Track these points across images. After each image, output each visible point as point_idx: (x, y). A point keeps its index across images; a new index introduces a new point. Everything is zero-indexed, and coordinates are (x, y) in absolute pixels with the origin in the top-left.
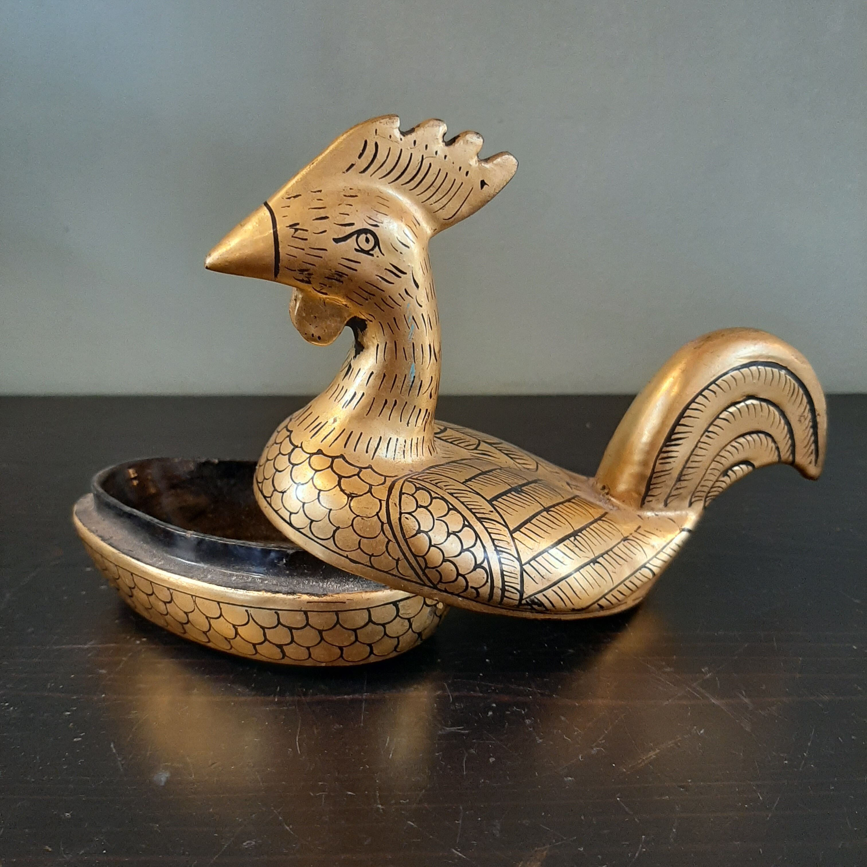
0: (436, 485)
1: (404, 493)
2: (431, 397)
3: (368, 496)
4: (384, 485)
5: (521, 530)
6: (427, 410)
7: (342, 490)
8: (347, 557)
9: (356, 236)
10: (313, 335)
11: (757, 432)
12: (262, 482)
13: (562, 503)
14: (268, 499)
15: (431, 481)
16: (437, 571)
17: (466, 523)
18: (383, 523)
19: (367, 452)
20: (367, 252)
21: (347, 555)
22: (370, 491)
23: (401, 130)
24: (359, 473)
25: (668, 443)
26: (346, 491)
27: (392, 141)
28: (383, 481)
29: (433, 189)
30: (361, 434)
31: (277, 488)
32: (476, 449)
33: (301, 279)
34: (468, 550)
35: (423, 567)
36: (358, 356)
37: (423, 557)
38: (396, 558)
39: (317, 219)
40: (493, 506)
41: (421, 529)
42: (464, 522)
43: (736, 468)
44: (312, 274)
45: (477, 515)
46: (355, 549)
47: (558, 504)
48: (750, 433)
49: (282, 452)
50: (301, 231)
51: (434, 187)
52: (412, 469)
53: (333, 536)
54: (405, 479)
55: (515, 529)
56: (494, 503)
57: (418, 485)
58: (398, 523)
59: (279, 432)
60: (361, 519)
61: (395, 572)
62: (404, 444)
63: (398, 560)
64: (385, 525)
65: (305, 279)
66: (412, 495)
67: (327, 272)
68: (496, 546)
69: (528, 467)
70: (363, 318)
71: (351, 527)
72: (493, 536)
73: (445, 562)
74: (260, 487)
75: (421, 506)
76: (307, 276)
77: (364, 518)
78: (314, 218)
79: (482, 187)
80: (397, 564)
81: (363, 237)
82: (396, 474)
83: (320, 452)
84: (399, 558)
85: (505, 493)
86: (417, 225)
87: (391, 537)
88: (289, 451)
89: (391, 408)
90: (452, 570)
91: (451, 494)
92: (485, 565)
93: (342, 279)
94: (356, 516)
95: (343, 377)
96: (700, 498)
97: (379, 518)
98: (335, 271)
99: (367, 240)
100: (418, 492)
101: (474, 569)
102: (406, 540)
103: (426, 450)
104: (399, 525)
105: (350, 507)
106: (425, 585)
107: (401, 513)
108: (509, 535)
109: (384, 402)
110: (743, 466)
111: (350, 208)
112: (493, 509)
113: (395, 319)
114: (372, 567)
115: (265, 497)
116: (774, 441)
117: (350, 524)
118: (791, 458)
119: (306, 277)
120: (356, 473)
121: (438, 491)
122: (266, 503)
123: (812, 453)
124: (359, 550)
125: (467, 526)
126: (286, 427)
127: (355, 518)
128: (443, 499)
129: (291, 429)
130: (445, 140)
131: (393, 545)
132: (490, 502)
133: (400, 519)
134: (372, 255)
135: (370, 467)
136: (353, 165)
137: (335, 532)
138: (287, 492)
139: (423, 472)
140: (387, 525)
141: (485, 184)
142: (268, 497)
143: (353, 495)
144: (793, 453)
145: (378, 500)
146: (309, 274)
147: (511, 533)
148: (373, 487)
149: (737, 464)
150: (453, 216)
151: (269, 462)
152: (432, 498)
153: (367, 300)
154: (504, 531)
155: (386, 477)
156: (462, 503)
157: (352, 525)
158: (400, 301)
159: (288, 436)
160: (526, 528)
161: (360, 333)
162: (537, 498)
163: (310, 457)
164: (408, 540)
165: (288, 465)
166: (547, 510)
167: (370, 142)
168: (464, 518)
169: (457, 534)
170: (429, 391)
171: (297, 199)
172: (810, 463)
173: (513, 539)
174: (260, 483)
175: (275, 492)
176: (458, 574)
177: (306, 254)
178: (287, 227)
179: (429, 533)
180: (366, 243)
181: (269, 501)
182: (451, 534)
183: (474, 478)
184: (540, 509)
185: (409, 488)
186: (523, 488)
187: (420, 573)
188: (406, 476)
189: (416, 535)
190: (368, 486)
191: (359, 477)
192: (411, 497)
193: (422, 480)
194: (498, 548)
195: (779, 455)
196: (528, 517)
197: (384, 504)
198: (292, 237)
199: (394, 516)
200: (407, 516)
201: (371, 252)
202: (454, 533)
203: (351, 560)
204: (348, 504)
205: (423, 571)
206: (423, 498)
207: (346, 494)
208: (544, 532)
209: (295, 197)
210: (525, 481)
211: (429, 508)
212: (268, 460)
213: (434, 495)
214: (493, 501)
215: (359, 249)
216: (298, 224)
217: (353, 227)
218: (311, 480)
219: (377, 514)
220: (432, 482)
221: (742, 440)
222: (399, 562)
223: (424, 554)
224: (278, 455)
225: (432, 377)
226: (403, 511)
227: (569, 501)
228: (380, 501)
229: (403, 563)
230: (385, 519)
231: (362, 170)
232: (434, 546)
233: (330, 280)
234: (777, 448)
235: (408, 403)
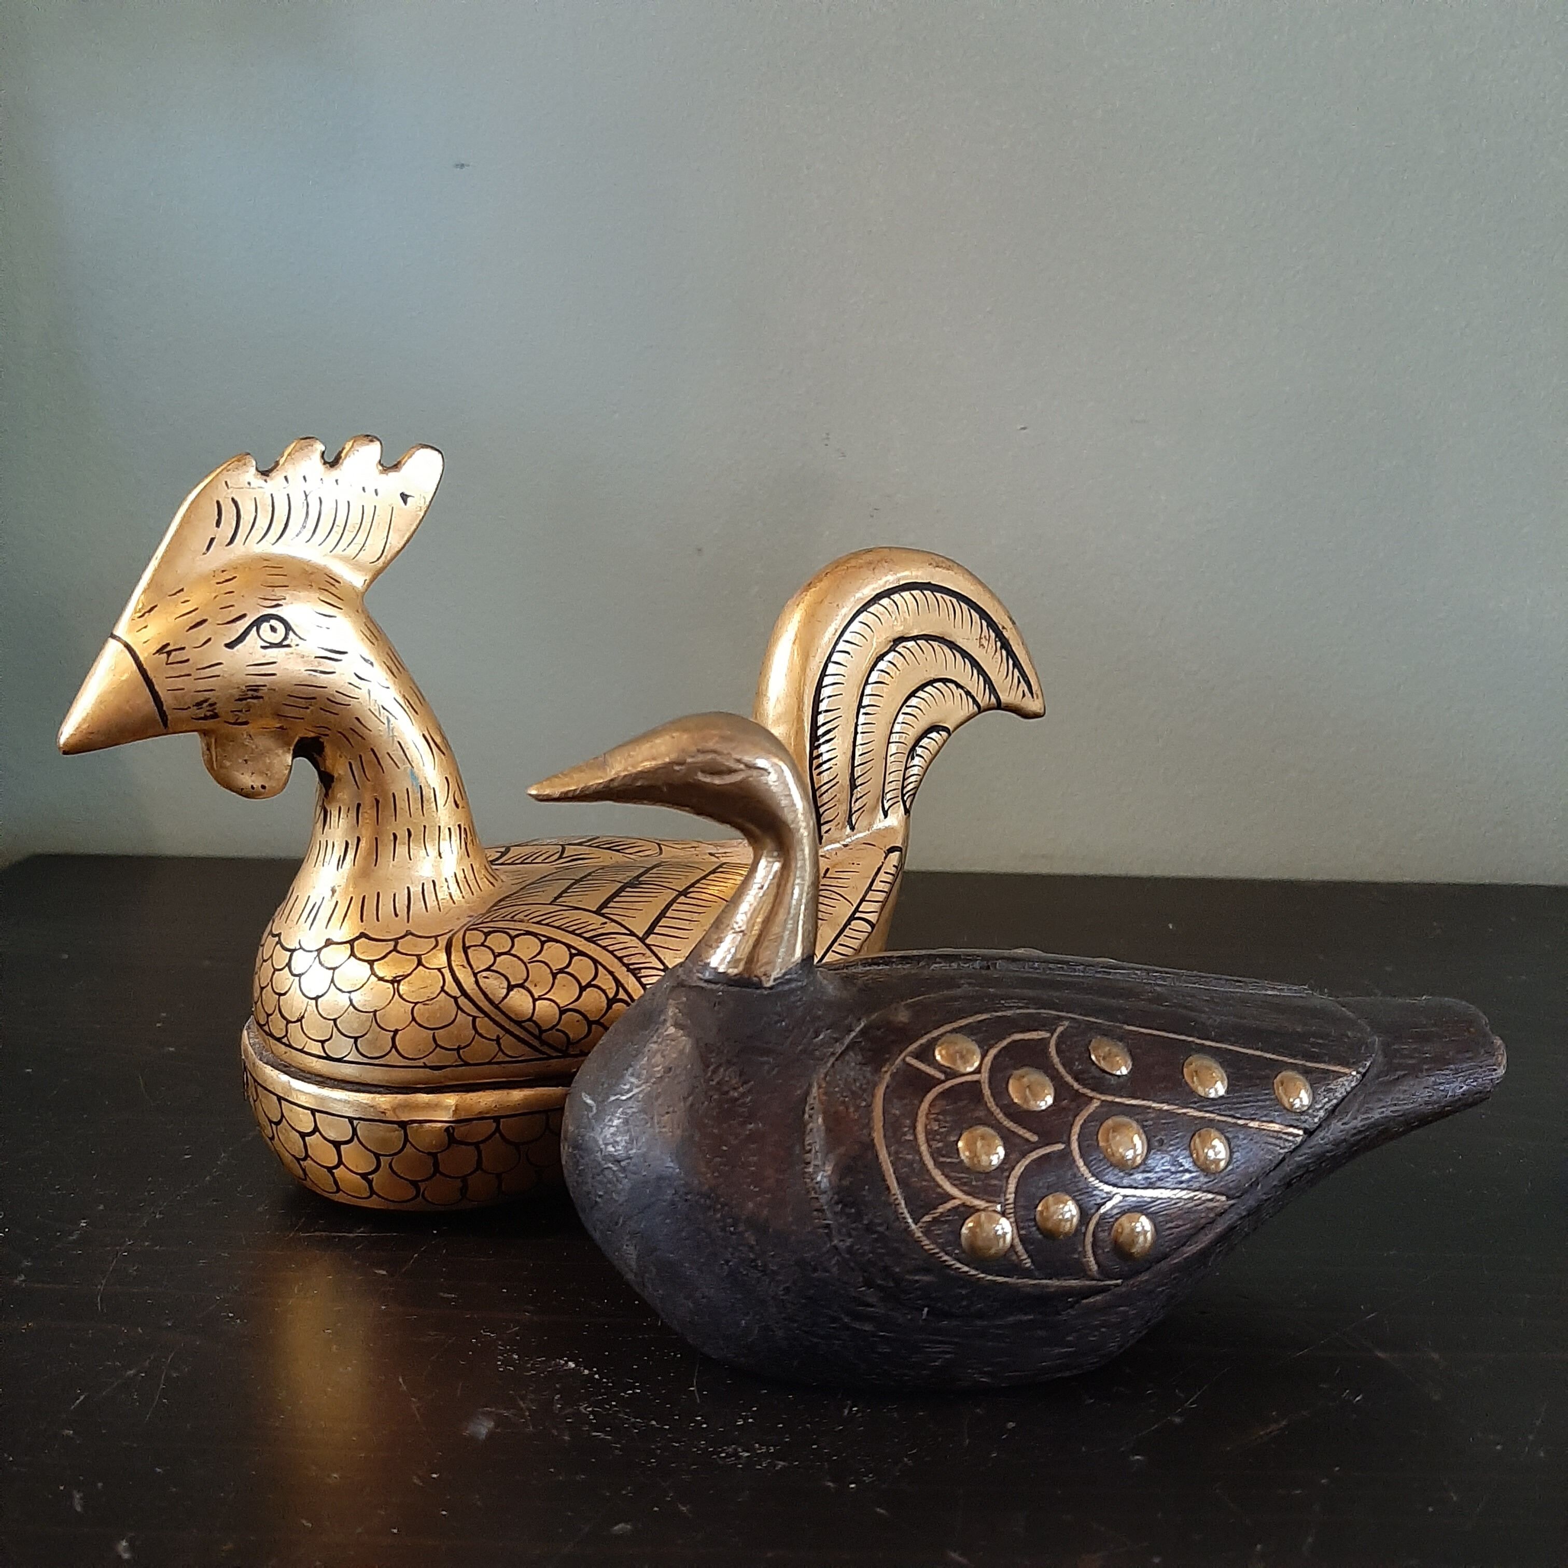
0: (512, 920)
1: (469, 947)
2: (457, 806)
3: (420, 971)
4: (438, 948)
5: (655, 931)
6: (459, 826)
7: (381, 979)
8: (425, 1066)
9: (255, 628)
10: (252, 787)
11: (931, 683)
12: (267, 1022)
13: (704, 878)
14: (285, 1040)
15: (504, 917)
16: (558, 1030)
17: (573, 951)
18: (455, 999)
19: (396, 915)
20: (279, 645)
21: (424, 1063)
22: (420, 963)
23: (260, 470)
24: (395, 946)
25: (816, 744)
26: (386, 978)
27: (253, 488)
28: (434, 944)
29: (338, 530)
30: (378, 894)
31: (289, 1018)
32: (560, 857)
33: (203, 715)
34: (589, 985)
35: (537, 1032)
36: (330, 792)
37: (530, 1019)
38: (495, 1038)
39: (191, 628)
40: (603, 915)
41: (513, 983)
42: (569, 950)
43: (925, 742)
44: (215, 703)
45: (585, 935)
46: (431, 1050)
47: (698, 881)
48: (921, 688)
49: (277, 967)
50: (177, 652)
51: (338, 526)
52: (472, 914)
53: (394, 1045)
54: (465, 928)
55: (646, 932)
56: (603, 911)
57: (486, 930)
58: (477, 988)
59: (263, 946)
60: (423, 1006)
61: (501, 1057)
62: (446, 884)
63: (498, 1040)
64: (459, 1000)
65: (208, 714)
66: (482, 945)
67: (236, 693)
68: (627, 966)
69: (647, 853)
70: (312, 735)
71: (413, 1023)
72: (618, 954)
73: (564, 1013)
74: (268, 1030)
75: (500, 954)
76: (208, 708)
77: (427, 1002)
78: (188, 628)
79: (405, 502)
80: (499, 1044)
81: (265, 627)
82: (450, 929)
83: (329, 943)
84: (498, 1036)
85: (616, 894)
86: (337, 584)
87: (475, 1012)
88: (287, 961)
89: (407, 842)
90: (578, 1021)
91: (538, 923)
92: (622, 995)
93: (259, 694)
94: (413, 1005)
95: (321, 830)
96: (895, 800)
97: (447, 993)
98: (246, 686)
99: (273, 629)
100: (489, 937)
101: (609, 1007)
102: (497, 1007)
103: (484, 882)
104: (479, 991)
105: (400, 996)
106: (550, 1057)
107: (475, 975)
108: (641, 944)
109: (392, 838)
110: (934, 735)
111: (234, 596)
112: (606, 920)
113: (358, 719)
114: (466, 1064)
115: (279, 1040)
116: (958, 686)
117: (411, 1019)
118: (993, 700)
119: (208, 711)
120: (391, 948)
121: (519, 926)
122: (283, 1046)
123: (1019, 682)
124: (438, 1049)
125: (576, 955)
126: (271, 933)
127: (413, 1008)
128: (528, 933)
129: (277, 933)
130: (327, 460)
131: (482, 1022)
132: (598, 912)
133: (477, 982)
134: (288, 646)
135: (409, 933)
136: (212, 540)
137: (393, 1039)
138: (306, 1015)
139: (489, 911)
140: (462, 997)
141: (408, 496)
142: (283, 1037)
143: (398, 979)
144: (993, 690)
145: (436, 971)
146: (211, 705)
147: (642, 940)
148: (423, 956)
149: (925, 734)
150: (382, 554)
151: (265, 990)
152: (512, 938)
153: (307, 708)
154: (631, 940)
155: (436, 937)
156: (558, 928)
157: (414, 1019)
158: (355, 693)
159: (277, 943)
160: (660, 926)
161: (319, 759)
162: (665, 884)
163: (318, 955)
164: (500, 1005)
165: (291, 981)
166: (684, 893)
167: (224, 500)
168: (569, 947)
169: (566, 970)
170: (451, 799)
171: (152, 613)
172: (1024, 695)
173: (648, 946)
174: (265, 1025)
175: (290, 1025)
176: (590, 1023)
177: (195, 679)
178: (154, 654)
179: (526, 984)
180: (273, 633)
181: (287, 1043)
182: (557, 973)
183: (565, 891)
184: (674, 895)
185: (475, 938)
186: (641, 879)
187: (536, 1043)
188: (465, 925)
189: (507, 994)
190: (415, 958)
191: (399, 952)
192: (482, 948)
193: (491, 921)
194: (631, 967)
195: (975, 701)
196: (659, 911)
197: (446, 972)
198: (167, 664)
199: (468, 982)
200: (485, 974)
201: (285, 643)
202: (561, 971)
203: (432, 1068)
204: (396, 993)
205: (538, 1038)
206: (500, 942)
207: (387, 981)
208: (688, 922)
209: (150, 611)
210: (642, 870)
211: (513, 952)
212: (262, 988)
213: (513, 933)
214: (603, 909)
215: (268, 645)
216: (168, 644)
217: (246, 619)
218: (332, 984)
219: (443, 990)
220: (506, 918)
221: (913, 701)
222: (501, 1041)
223: (530, 1015)
224: (274, 973)
225: (446, 778)
226: (476, 971)
227: (713, 872)
228: (439, 970)
229: (507, 1040)
230: (456, 992)
231: (228, 540)
232: (540, 998)
233: (244, 702)
234: (968, 693)
235: (427, 826)
